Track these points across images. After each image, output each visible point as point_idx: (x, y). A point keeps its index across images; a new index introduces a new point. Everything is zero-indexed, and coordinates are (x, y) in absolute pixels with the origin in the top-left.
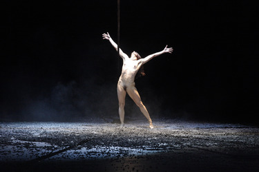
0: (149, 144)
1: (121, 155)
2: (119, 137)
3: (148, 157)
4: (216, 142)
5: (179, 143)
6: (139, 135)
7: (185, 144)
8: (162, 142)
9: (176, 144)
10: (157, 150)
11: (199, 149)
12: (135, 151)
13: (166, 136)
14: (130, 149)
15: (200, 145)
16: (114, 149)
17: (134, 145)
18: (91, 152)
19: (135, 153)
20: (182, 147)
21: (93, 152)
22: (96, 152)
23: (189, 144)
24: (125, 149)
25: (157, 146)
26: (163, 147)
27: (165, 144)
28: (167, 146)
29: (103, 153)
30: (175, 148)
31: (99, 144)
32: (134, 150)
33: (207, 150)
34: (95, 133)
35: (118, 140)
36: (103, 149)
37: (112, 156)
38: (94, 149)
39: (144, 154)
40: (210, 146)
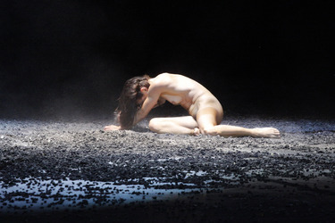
0: (160, 174)
1: (90, 201)
2: (83, 156)
3: (157, 205)
4: (327, 166)
5: (236, 171)
6: (136, 152)
7: (249, 173)
8: (193, 168)
9: (228, 172)
10: (181, 187)
11: (286, 184)
12: (125, 191)
13: (202, 152)
14: (112, 186)
15: (287, 175)
16: (72, 187)
17: (124, 175)
18: (13, 194)
19: (126, 196)
20: (244, 179)
21: (18, 193)
22: (26, 195)
23: (260, 172)
24: (101, 185)
25: (180, 179)
26: (195, 179)
27: (200, 173)
28: (206, 178)
29: (43, 196)
30: (226, 184)
31: (35, 174)
32: (123, 187)
33: (306, 187)
34: (25, 145)
35: (82, 164)
36: (44, 185)
37: (67, 202)
38: (21, 187)
39: (148, 198)
40: (312, 176)
